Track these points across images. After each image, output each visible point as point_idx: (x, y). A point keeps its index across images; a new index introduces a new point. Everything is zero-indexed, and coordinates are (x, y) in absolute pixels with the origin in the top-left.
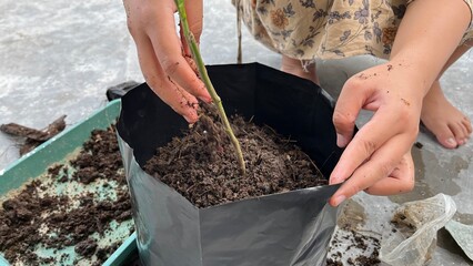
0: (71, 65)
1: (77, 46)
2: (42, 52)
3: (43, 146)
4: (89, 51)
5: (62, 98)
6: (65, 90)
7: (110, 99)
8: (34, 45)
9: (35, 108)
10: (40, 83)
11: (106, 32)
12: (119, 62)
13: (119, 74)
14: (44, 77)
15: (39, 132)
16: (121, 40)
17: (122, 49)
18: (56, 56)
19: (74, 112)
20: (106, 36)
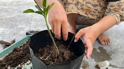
0: (17, 25)
1: (19, 21)
2: (10, 22)
3: (10, 47)
4: (22, 22)
5: (15, 34)
6: (15, 32)
7: (27, 35)
8: (8, 20)
9: (8, 37)
10: (9, 30)
11: (26, 17)
12: (29, 25)
13: (29, 28)
14: (10, 29)
15: (9, 43)
16: (30, 19)
17: (30, 22)
18: (13, 23)
19: (18, 38)
20: (26, 18)
